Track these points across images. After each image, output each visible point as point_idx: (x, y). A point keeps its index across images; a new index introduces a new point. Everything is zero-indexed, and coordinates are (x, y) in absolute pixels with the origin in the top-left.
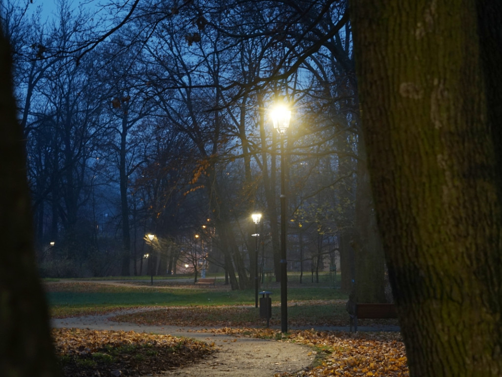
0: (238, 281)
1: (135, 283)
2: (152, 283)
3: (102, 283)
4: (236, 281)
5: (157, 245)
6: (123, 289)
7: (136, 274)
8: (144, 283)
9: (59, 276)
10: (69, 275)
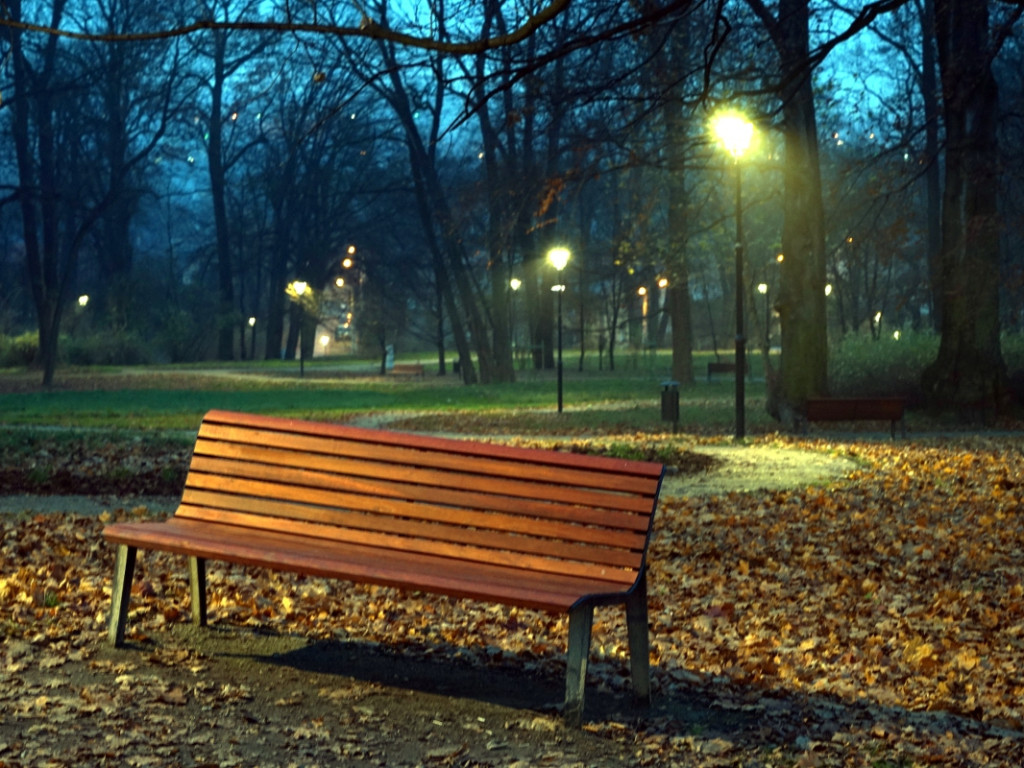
0: (477, 371)
1: (267, 373)
2: (302, 374)
3: (207, 373)
4: (473, 369)
5: (309, 302)
6: (254, 384)
7: (244, 357)
8: (285, 374)
9: (109, 361)
10: (130, 358)
